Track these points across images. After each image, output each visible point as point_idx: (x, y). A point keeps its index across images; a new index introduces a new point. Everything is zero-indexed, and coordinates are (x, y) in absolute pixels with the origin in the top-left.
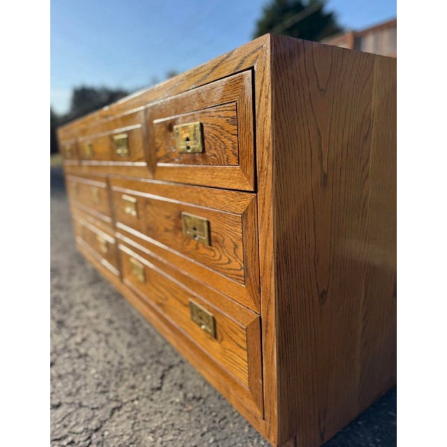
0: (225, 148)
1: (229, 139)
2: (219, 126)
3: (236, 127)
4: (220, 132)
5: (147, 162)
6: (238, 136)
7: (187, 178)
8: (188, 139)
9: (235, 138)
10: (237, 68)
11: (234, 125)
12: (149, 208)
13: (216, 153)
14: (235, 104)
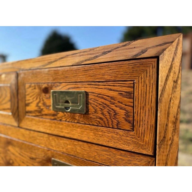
0: (116, 114)
1: (121, 108)
2: (108, 96)
3: (132, 100)
4: (110, 101)
5: (12, 112)
6: (133, 107)
7: (62, 132)
8: (67, 102)
9: (129, 109)
10: (136, 55)
11: (130, 98)
12: (10, 148)
13: (103, 117)
14: (132, 82)
